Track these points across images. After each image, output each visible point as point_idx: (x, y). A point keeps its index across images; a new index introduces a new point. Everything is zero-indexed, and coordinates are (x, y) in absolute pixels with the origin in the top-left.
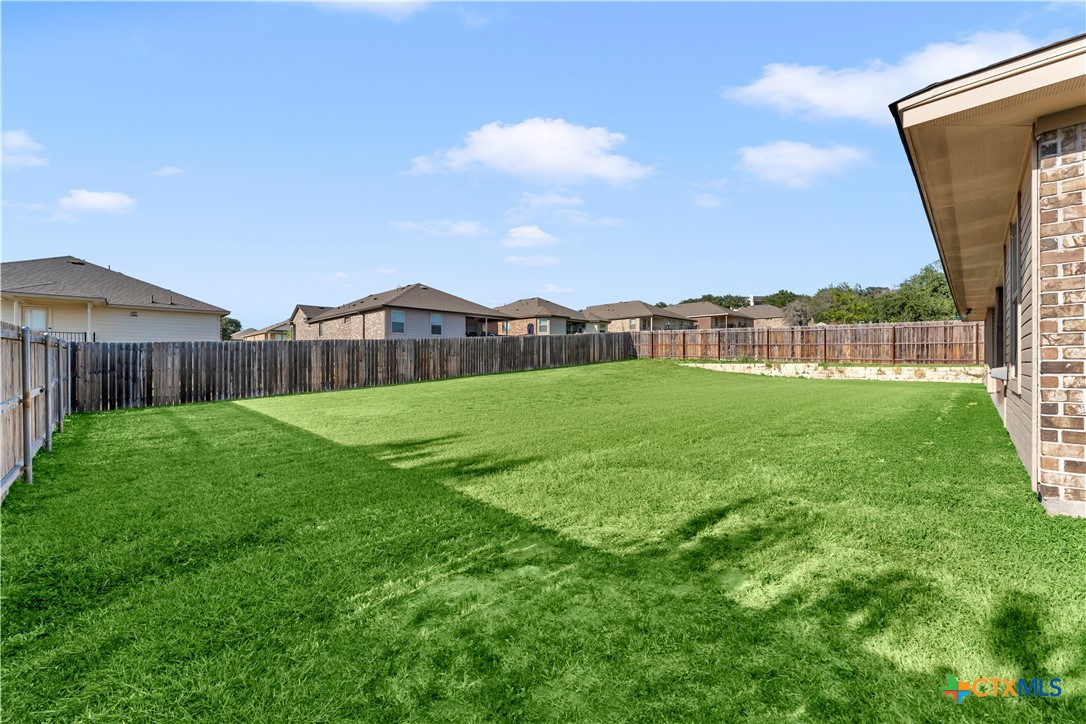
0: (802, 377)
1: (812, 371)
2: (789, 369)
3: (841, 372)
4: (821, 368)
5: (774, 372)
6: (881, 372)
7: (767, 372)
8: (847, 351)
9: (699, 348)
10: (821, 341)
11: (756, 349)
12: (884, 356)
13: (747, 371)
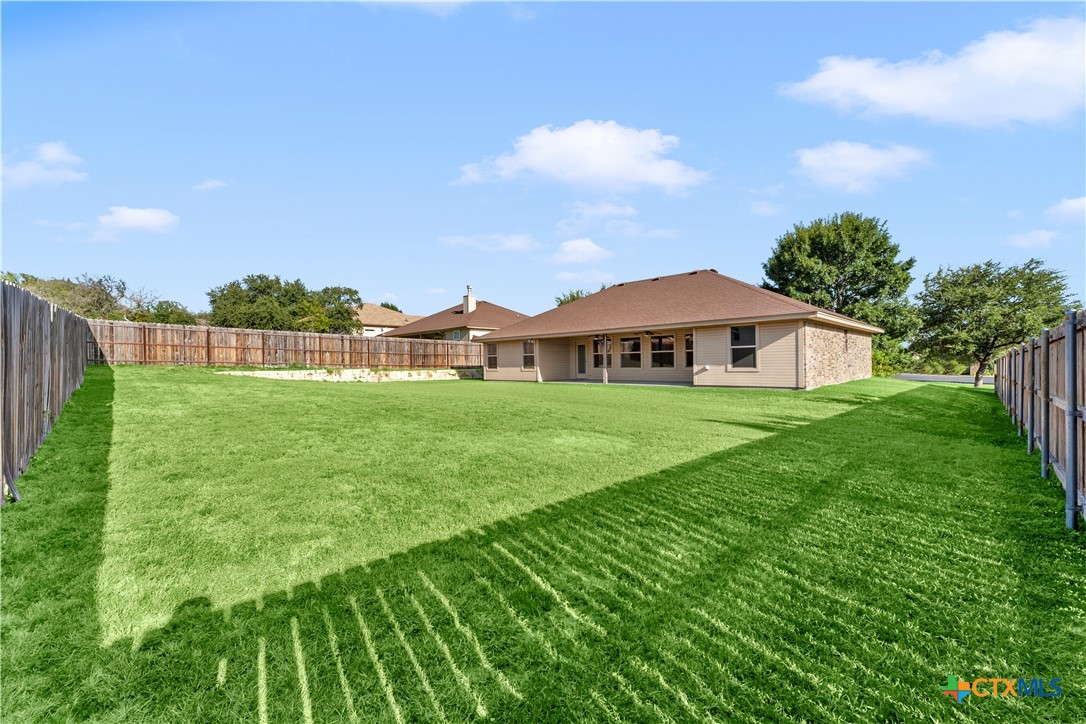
0: (359, 381)
1: (365, 375)
2: (348, 375)
3: (387, 375)
4: (373, 373)
5: (334, 378)
6: (410, 375)
7: (329, 378)
8: (383, 358)
9: (233, 353)
10: (365, 349)
11: (308, 355)
12: (405, 363)
13: (308, 378)
